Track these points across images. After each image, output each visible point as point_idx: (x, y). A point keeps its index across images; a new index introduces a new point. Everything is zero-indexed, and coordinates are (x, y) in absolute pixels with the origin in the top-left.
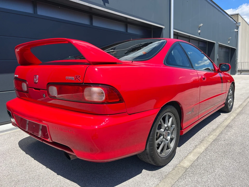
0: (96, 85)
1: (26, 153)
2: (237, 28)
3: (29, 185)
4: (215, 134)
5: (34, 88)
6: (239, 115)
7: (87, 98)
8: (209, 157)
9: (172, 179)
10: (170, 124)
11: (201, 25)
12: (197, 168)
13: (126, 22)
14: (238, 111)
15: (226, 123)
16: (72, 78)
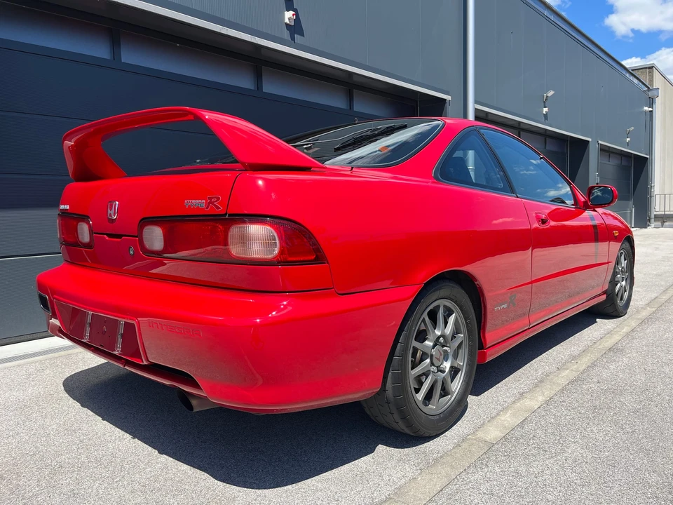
0: (257, 218)
1: (82, 406)
2: (651, 102)
3: (87, 476)
4: (575, 367)
5: (107, 234)
6: (645, 324)
7: (235, 250)
8: (552, 420)
9: (452, 467)
10: (449, 330)
11: (551, 93)
12: (518, 444)
13: (349, 85)
14: (644, 314)
15: (609, 343)
16: (200, 203)
